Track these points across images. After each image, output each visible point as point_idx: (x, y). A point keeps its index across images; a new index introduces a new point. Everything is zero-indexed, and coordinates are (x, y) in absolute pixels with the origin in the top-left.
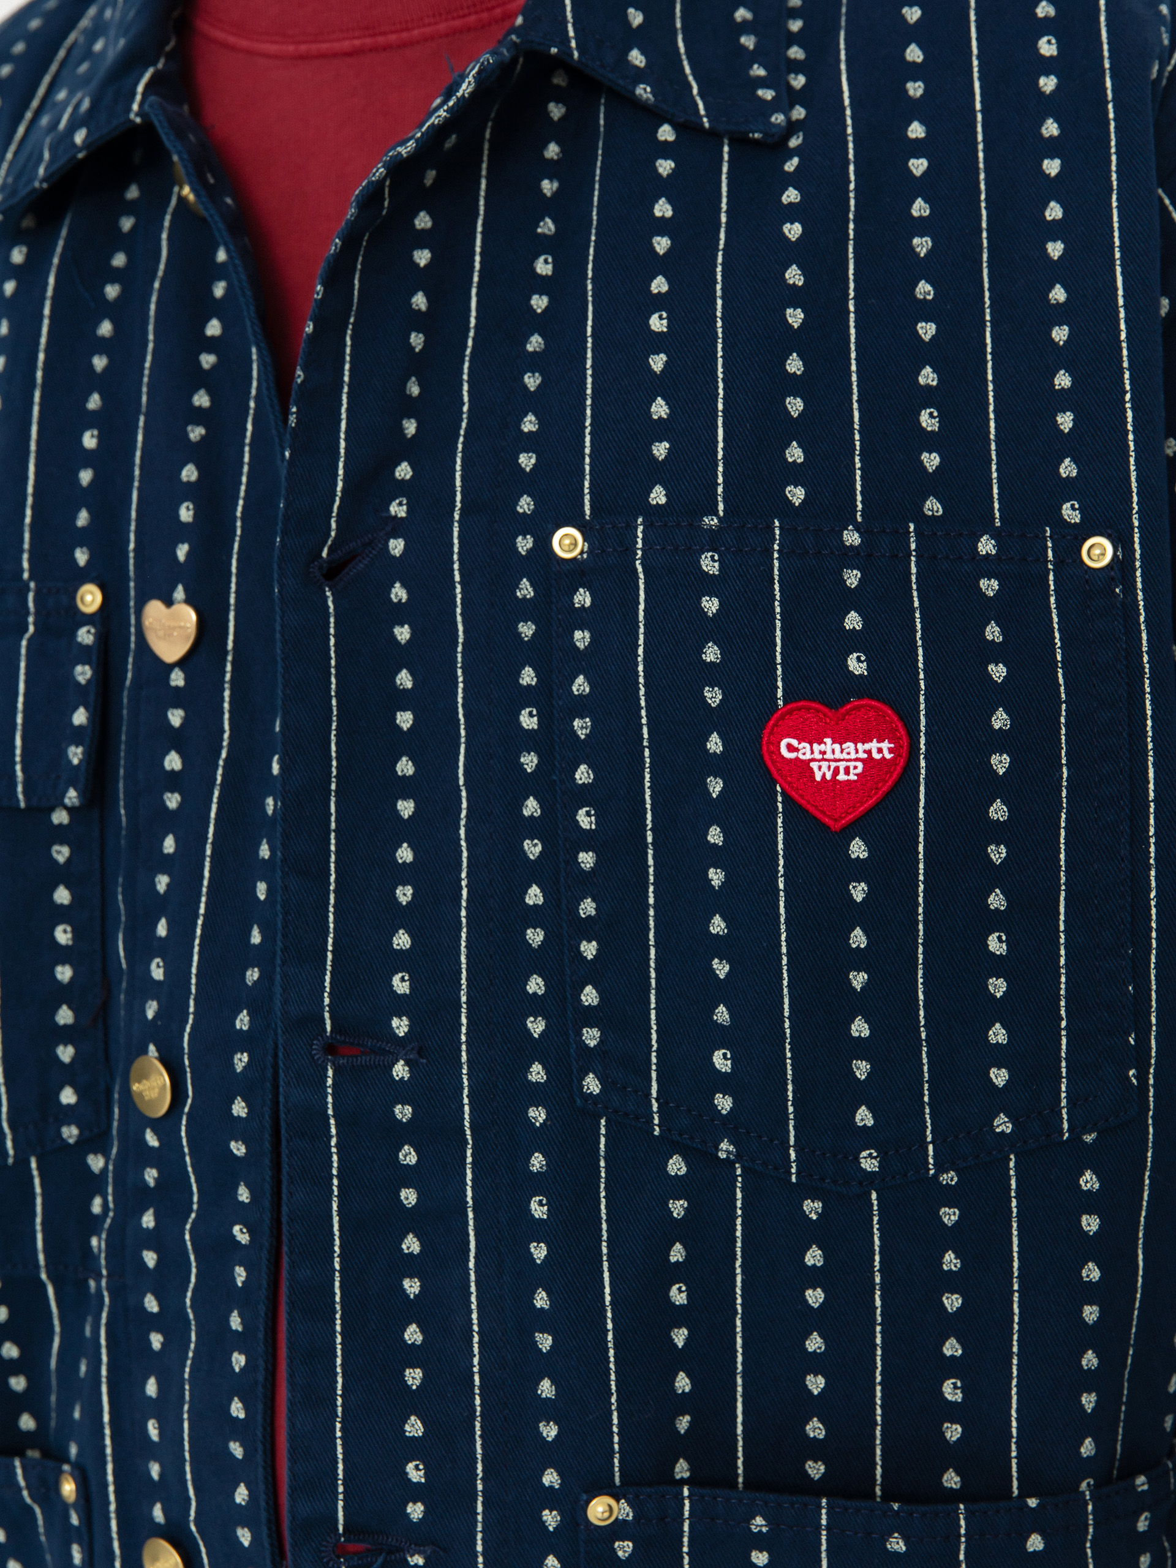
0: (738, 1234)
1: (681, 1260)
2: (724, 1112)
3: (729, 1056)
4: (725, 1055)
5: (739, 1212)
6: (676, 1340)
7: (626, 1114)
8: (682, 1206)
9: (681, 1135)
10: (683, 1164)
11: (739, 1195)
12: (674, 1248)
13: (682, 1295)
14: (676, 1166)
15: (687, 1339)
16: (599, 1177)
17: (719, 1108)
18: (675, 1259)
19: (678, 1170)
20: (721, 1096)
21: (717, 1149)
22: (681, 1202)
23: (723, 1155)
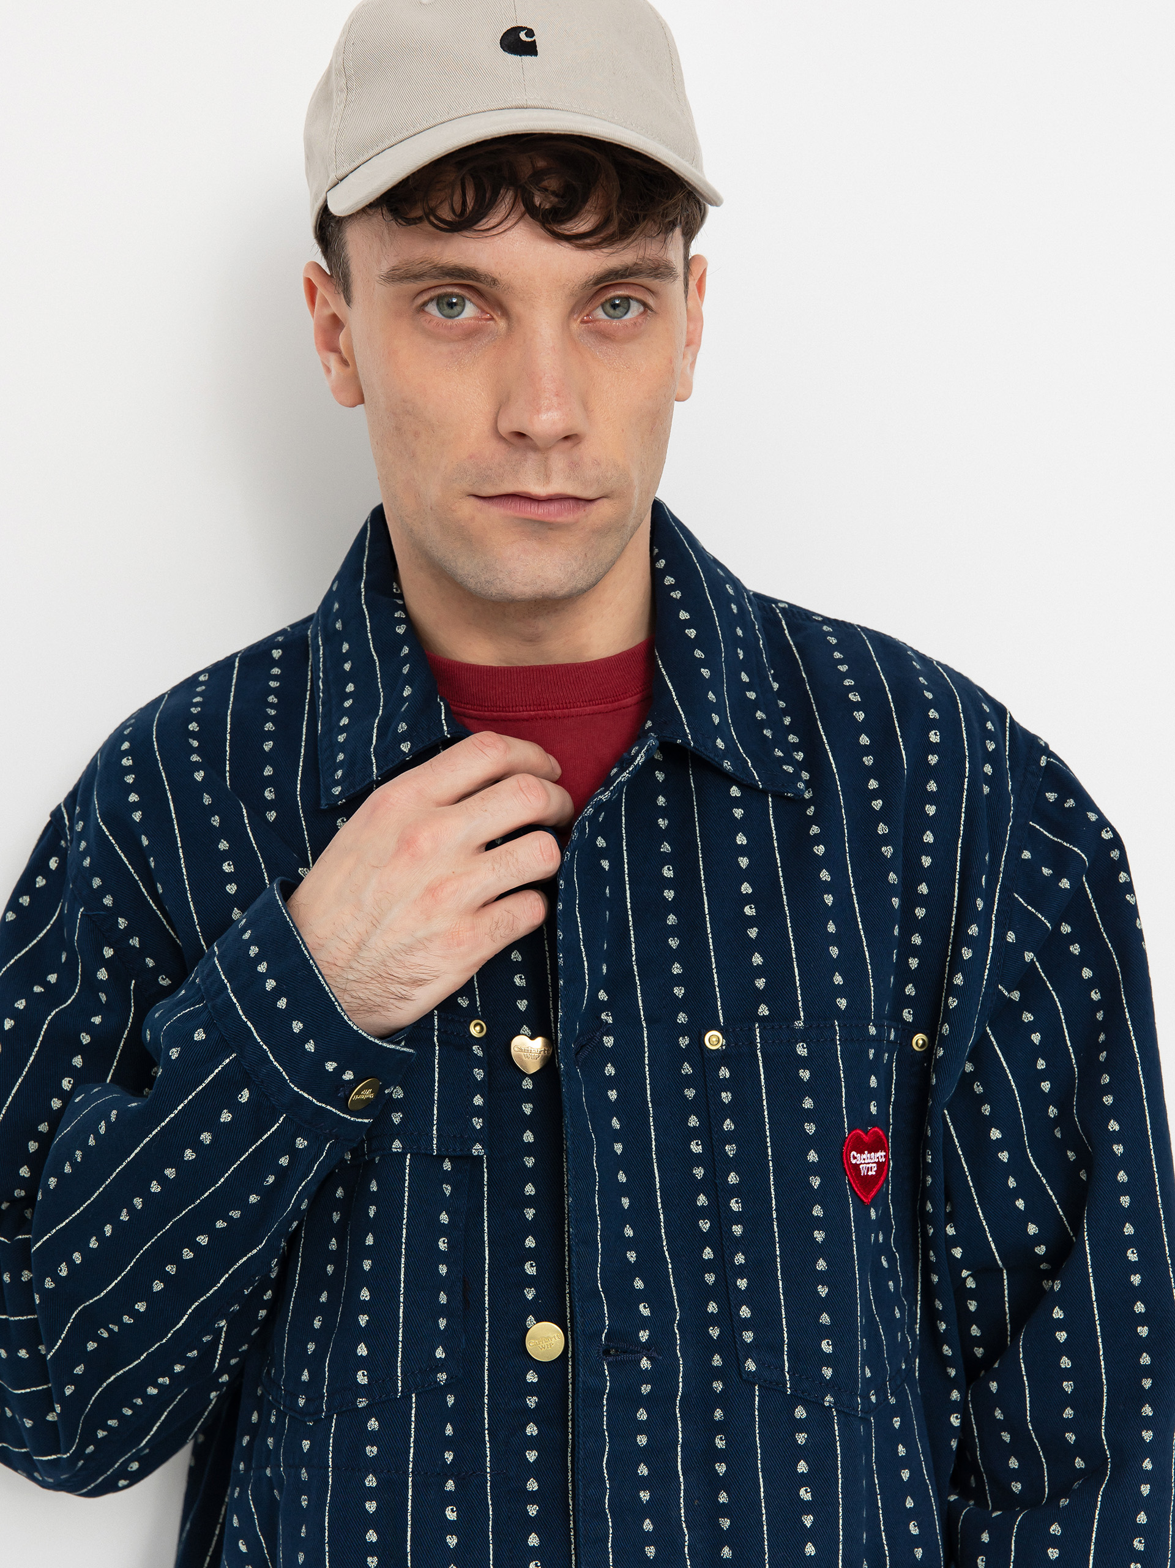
0: (839, 1452)
1: (805, 1472)
2: (828, 1378)
3: (830, 1343)
4: (828, 1343)
5: (838, 1438)
6: (806, 1522)
7: (771, 1382)
8: (803, 1437)
9: (803, 1393)
10: (804, 1412)
11: (836, 1428)
12: (800, 1463)
13: (808, 1494)
14: (800, 1413)
15: (813, 1522)
16: (755, 1421)
17: (825, 1376)
18: (801, 1471)
19: (801, 1415)
20: (826, 1368)
21: (824, 1401)
22: (803, 1435)
23: (827, 1404)
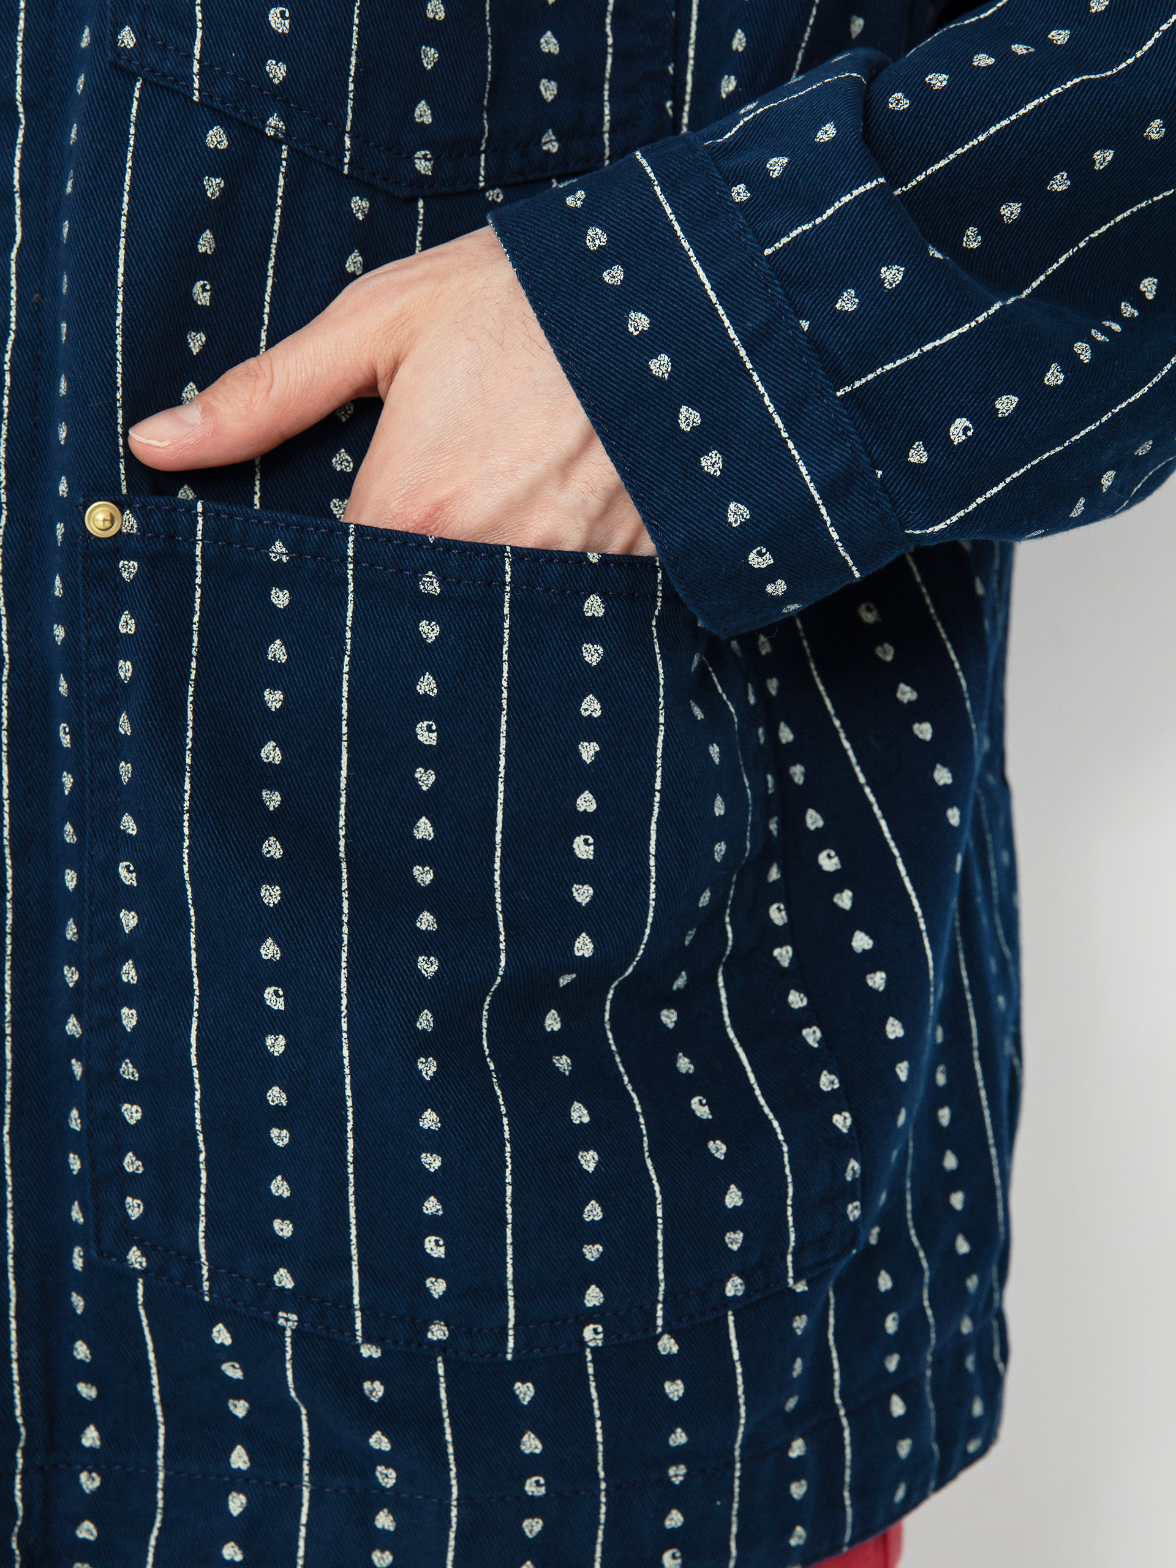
0: (276, 227)
1: (209, 252)
2: (276, 81)
3: (287, 15)
4: (282, 13)
5: (279, 202)
6: (192, 345)
7: (164, 76)
8: (218, 185)
9: (223, 103)
10: (224, 138)
11: (281, 182)
12: (204, 235)
13: (205, 294)
14: (216, 138)
15: (203, 346)
16: (127, 144)
17: (271, 76)
18: (204, 250)
19: (218, 143)
20: (274, 62)
21: (264, 125)
22: (218, 181)
23: (270, 132)
